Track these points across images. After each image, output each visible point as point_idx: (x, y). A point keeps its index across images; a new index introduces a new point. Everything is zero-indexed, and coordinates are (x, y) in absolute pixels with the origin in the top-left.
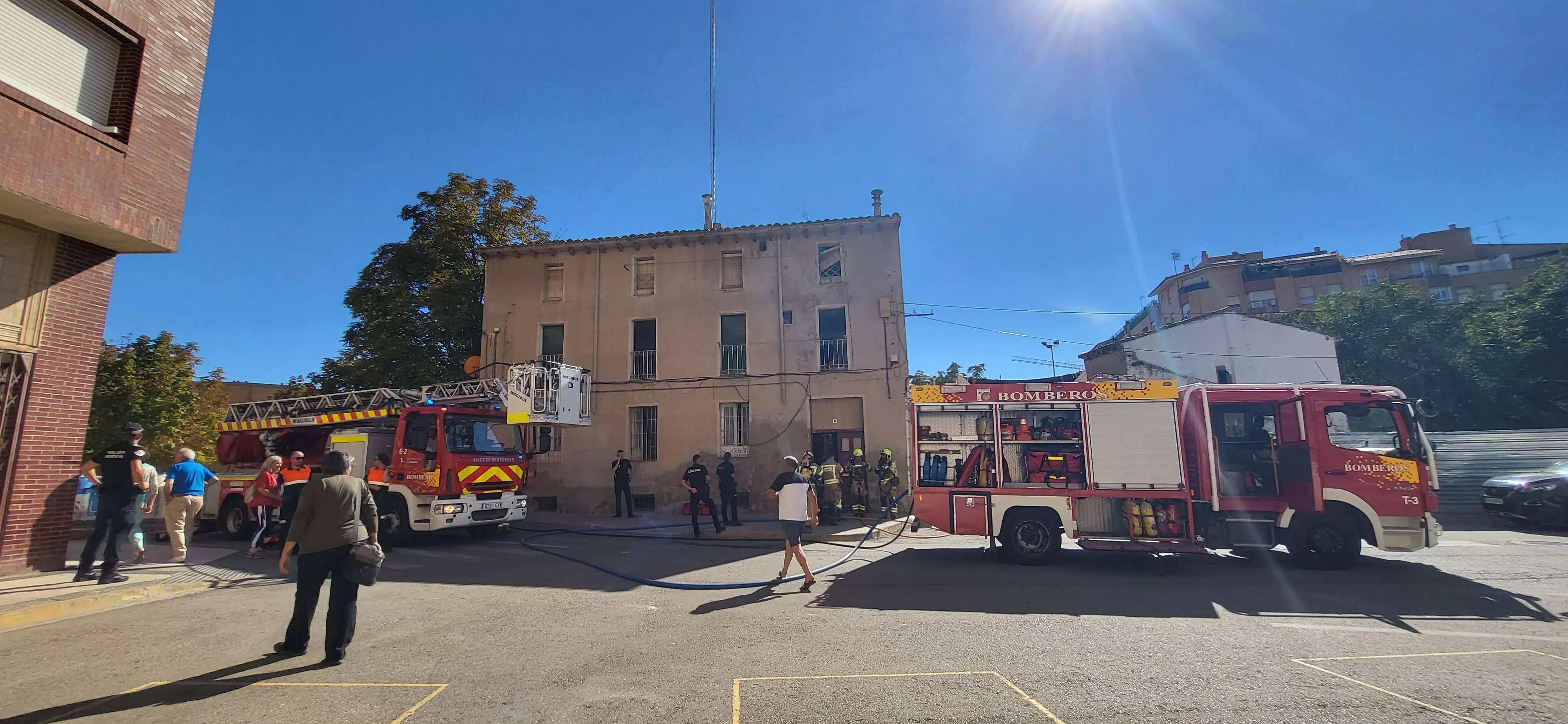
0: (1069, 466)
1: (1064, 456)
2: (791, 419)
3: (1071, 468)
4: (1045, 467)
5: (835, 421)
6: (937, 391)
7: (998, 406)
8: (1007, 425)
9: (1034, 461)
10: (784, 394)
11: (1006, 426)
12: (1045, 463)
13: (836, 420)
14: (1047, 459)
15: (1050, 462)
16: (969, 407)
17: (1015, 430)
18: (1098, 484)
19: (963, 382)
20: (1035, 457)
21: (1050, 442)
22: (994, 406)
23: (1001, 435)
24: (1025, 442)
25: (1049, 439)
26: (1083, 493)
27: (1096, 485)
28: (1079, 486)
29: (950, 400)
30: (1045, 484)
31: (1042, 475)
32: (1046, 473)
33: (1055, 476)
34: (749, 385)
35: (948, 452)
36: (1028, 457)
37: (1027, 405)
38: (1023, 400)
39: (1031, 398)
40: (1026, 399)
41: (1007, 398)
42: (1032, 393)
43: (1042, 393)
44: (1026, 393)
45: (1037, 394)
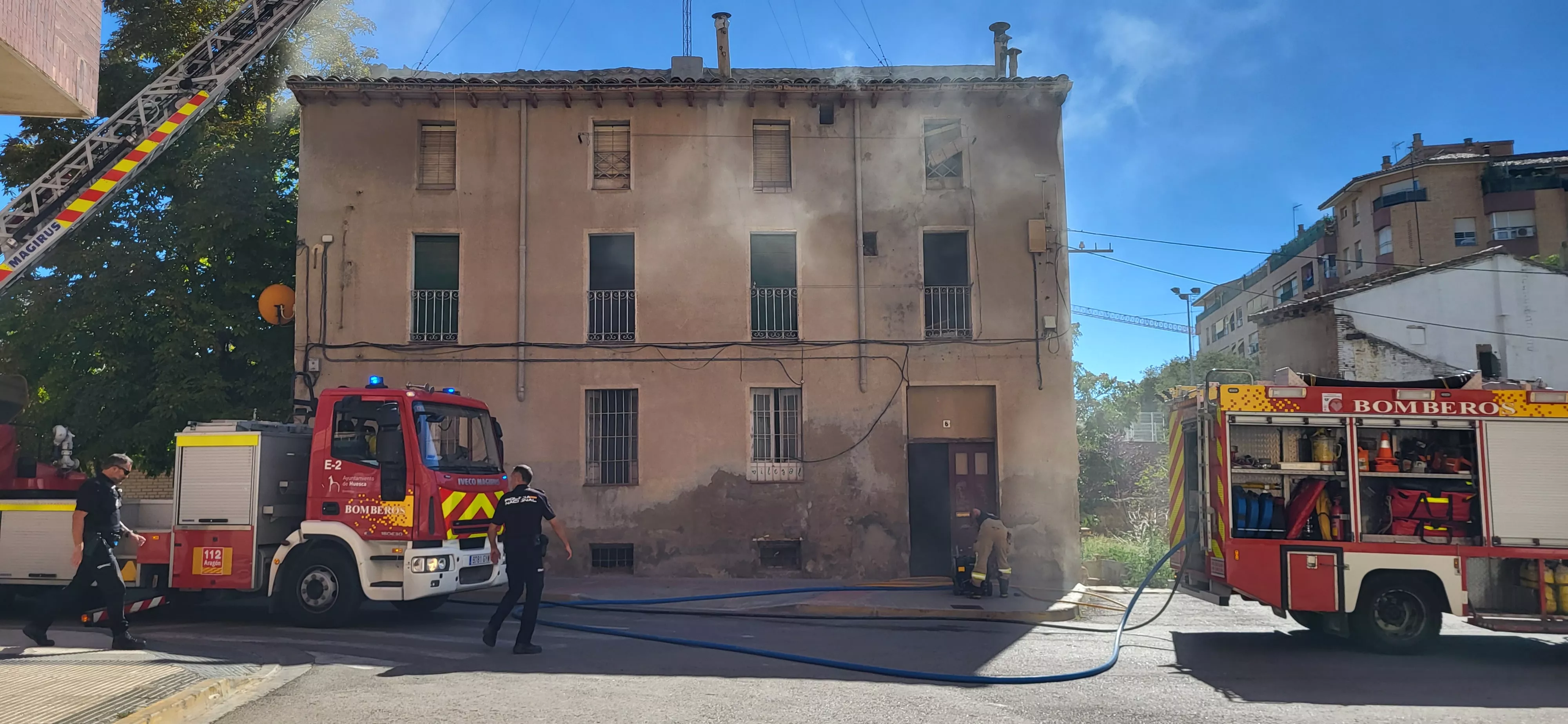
0: (1455, 512)
2: (875, 418)
7: (1354, 420)
8: (1360, 448)
9: (1405, 503)
10: (864, 377)
12: (1422, 508)
13: (949, 423)
14: (1425, 500)
15: (1429, 504)
17: (1369, 456)
20: (1406, 497)
21: (1428, 476)
22: (1348, 420)
23: (1358, 463)
24: (1392, 475)
25: (1426, 471)
30: (1417, 537)
31: (1412, 524)
32: (1418, 522)
33: (1431, 526)
34: (802, 359)
35: (1261, 486)
36: (1393, 497)
37: (1397, 421)
38: (1391, 412)
39: (1404, 409)
40: (1397, 412)
41: (1367, 409)
42: (1406, 402)
43: (1420, 404)
44: (1396, 402)
45: (1413, 405)
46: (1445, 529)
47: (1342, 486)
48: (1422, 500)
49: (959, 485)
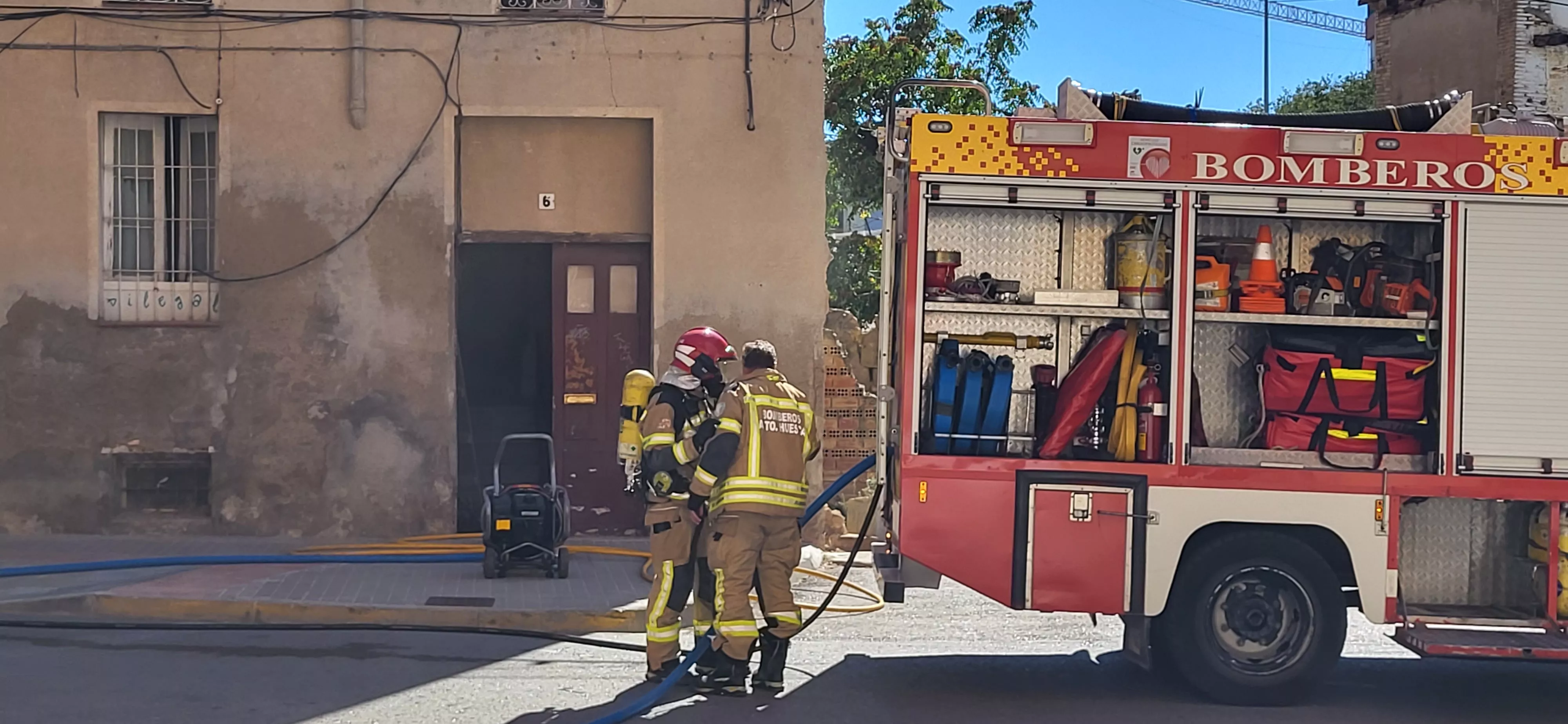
0: (1390, 399)
1: (1380, 370)
2: (383, 185)
3: (1394, 406)
4: (1321, 402)
5: (546, 202)
6: (997, 134)
7: (1192, 197)
8: (1212, 259)
9: (1289, 381)
10: (359, 93)
11: (1208, 265)
12: (1321, 390)
13: (551, 197)
14: (1329, 374)
15: (1336, 383)
16: (1099, 197)
17: (1232, 278)
18: (1472, 458)
19: (1083, 109)
20: (1292, 367)
21: (1342, 321)
22: (1179, 197)
23: (1195, 292)
24: (1266, 319)
25: (1340, 311)
26: (1420, 484)
27: (1467, 460)
28: (1413, 463)
29: (1039, 167)
30: (1313, 454)
31: (1305, 426)
32: (1318, 421)
33: (1344, 429)
34: (219, 50)
35: (1011, 341)
36: (1267, 368)
37: (1282, 200)
38: (1272, 181)
39: (1299, 176)
40: (1282, 180)
41: (1222, 173)
42: (1303, 160)
43: (1332, 162)
44: (1283, 158)
45: (1318, 165)
46: (1375, 437)
47: (1161, 342)
48: (1323, 375)
49: (571, 337)
